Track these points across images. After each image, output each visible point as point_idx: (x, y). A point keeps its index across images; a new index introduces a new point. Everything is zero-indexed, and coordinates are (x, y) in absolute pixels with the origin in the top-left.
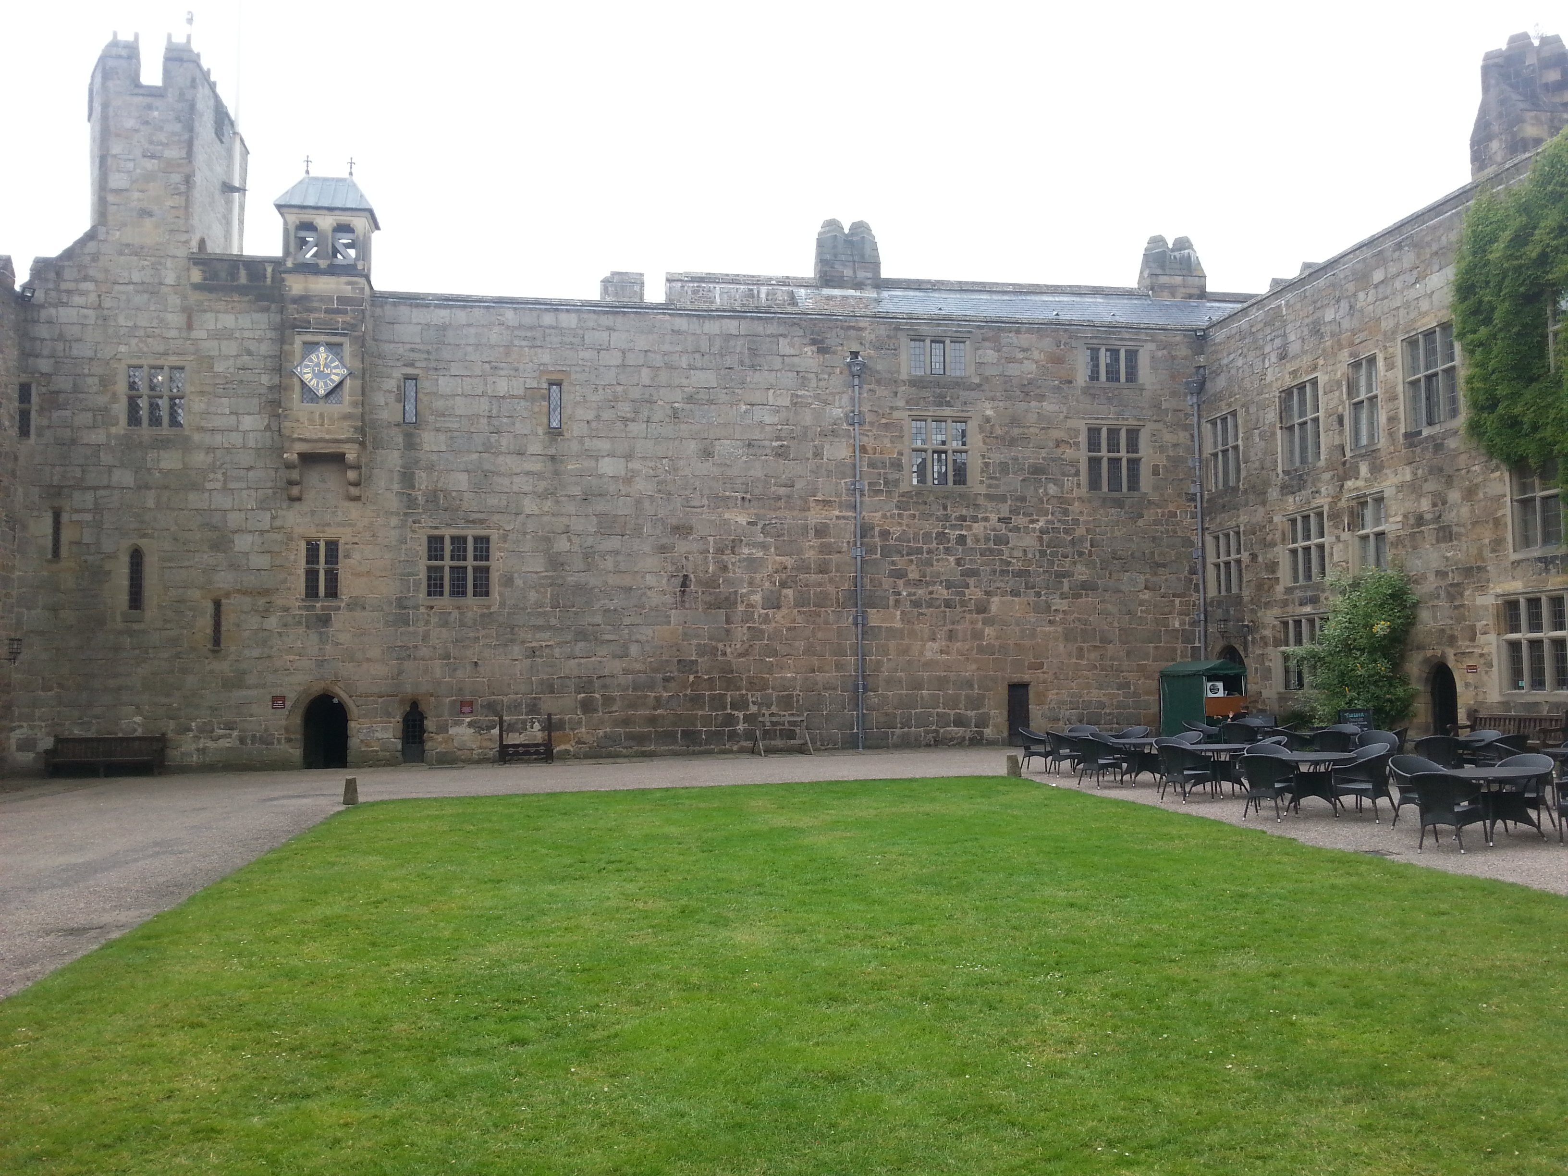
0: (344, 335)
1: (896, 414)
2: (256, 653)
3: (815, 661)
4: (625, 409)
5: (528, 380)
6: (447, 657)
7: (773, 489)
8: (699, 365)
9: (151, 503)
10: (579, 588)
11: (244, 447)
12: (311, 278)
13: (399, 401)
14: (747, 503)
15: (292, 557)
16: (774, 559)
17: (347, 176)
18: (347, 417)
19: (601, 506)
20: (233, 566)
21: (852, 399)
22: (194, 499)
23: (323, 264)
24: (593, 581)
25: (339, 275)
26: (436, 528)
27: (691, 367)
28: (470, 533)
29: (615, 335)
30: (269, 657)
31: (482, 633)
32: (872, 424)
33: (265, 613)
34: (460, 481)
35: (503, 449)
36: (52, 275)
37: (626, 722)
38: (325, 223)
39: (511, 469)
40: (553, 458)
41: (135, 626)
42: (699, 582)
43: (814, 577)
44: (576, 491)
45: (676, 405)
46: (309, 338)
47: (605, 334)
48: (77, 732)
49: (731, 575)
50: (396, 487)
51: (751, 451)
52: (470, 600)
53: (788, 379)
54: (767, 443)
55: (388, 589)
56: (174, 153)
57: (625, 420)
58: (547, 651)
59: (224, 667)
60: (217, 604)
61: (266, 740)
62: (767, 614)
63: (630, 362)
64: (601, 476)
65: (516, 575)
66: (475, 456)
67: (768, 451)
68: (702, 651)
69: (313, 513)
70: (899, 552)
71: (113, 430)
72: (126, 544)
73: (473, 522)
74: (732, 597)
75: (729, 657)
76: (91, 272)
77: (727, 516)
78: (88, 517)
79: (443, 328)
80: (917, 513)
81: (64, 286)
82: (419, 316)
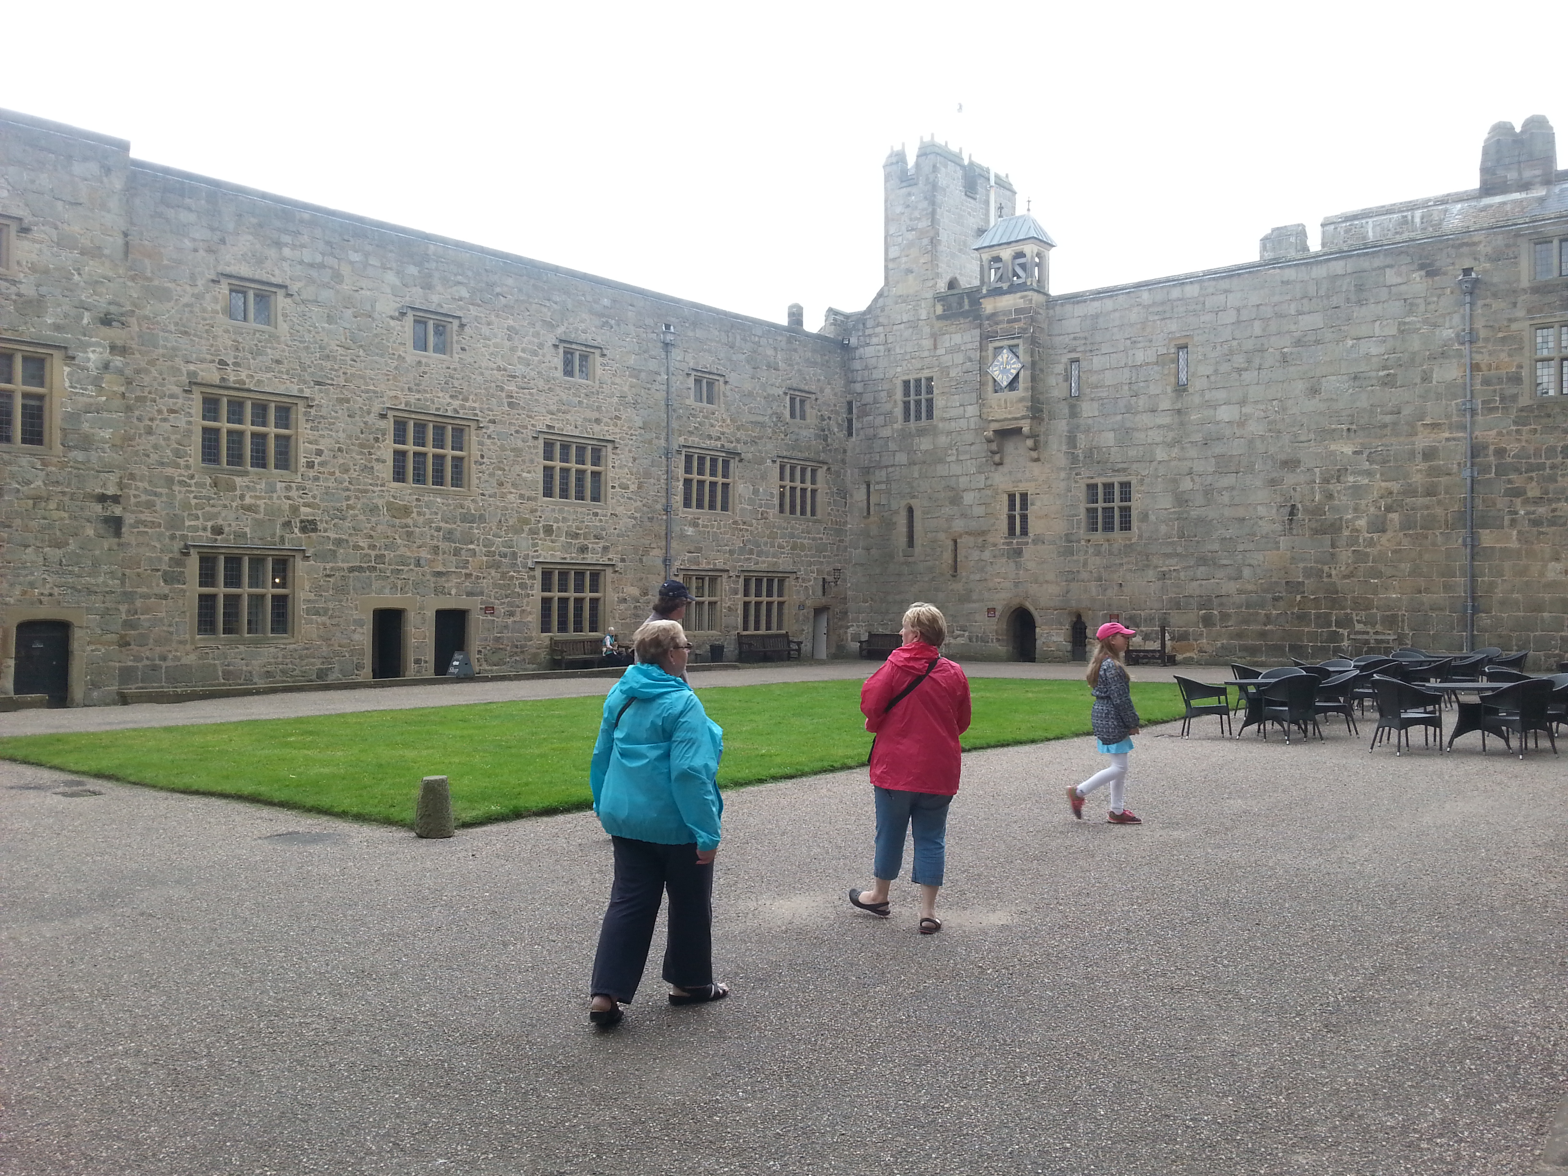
0: (1018, 338)
1: (1514, 326)
2: (978, 577)
3: (1422, 583)
4: (1239, 360)
5: (1159, 348)
6: (1100, 579)
7: (1379, 417)
8: (1306, 309)
9: (916, 475)
10: (1200, 521)
11: (968, 429)
12: (998, 298)
13: (1066, 380)
14: (1352, 434)
15: (998, 507)
16: (1380, 485)
17: (1026, 212)
18: (1022, 400)
19: (1218, 449)
20: (964, 515)
21: (1463, 317)
22: (941, 470)
23: (1005, 286)
24: (1211, 513)
25: (1015, 292)
26: (1092, 478)
27: (1300, 313)
28: (1116, 480)
29: (1231, 296)
30: (986, 580)
31: (1125, 560)
32: (1486, 340)
33: (982, 548)
34: (1108, 439)
35: (1140, 409)
36: (861, 326)
37: (1240, 635)
38: (1006, 254)
39: (1146, 424)
40: (1179, 411)
41: (910, 559)
42: (1306, 510)
43: (1421, 501)
44: (1198, 437)
45: (1285, 350)
46: (998, 344)
47: (1222, 297)
48: (881, 631)
49: (1336, 502)
50: (1064, 448)
51: (1357, 383)
52: (1117, 535)
53: (1396, 307)
54: (1373, 374)
55: (1059, 527)
56: (924, 224)
57: (1239, 371)
58: (1174, 574)
59: (958, 587)
60: (955, 542)
61: (984, 640)
62: (1372, 538)
63: (1243, 318)
64: (1218, 423)
65: (1150, 512)
66: (1119, 417)
67: (1374, 382)
68: (1308, 573)
69: (1010, 472)
70: (1517, 470)
71: (895, 426)
72: (903, 503)
73: (1118, 471)
74: (1338, 522)
75: (1334, 579)
76: (881, 320)
77: (1333, 447)
78: (883, 486)
79: (1096, 316)
80: (1539, 427)
81: (868, 332)
82: (1079, 310)
